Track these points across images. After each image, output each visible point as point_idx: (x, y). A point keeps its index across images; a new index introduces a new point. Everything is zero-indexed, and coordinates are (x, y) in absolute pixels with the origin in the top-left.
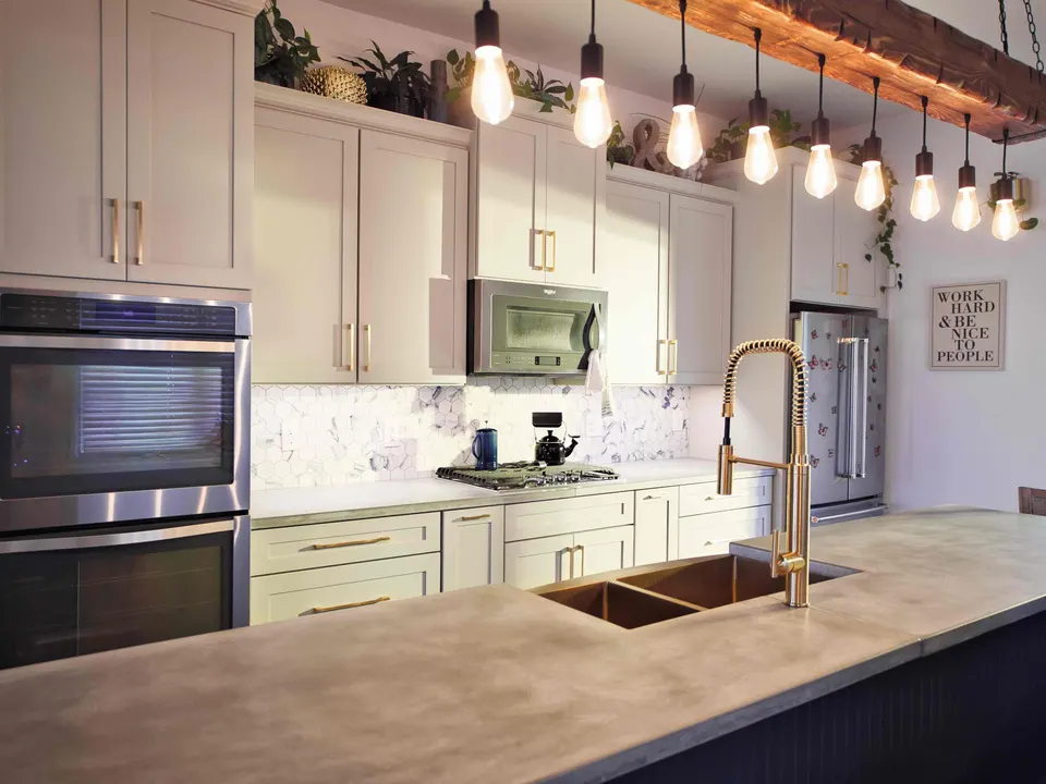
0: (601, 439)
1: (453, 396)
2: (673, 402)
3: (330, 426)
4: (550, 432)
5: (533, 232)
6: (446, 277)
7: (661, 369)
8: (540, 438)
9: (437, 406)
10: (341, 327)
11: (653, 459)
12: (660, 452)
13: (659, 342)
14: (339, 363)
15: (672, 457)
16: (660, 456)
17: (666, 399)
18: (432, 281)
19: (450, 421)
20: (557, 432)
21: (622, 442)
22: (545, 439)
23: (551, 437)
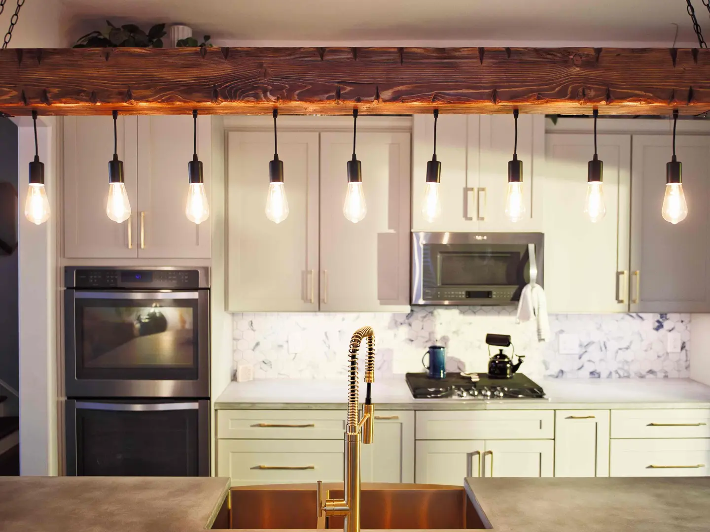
0: (577, 357)
1: (425, 317)
2: (667, 325)
3: (324, 337)
4: (501, 351)
5: (466, 190)
6: (392, 231)
7: (621, 298)
8: (493, 355)
9: (410, 325)
10: (306, 273)
11: (642, 377)
12: (651, 372)
13: (618, 274)
14: (305, 298)
15: (666, 377)
16: (651, 376)
17: (658, 321)
18: (381, 236)
19: (423, 337)
20: (507, 351)
21: (601, 360)
22: (496, 356)
23: (502, 356)
